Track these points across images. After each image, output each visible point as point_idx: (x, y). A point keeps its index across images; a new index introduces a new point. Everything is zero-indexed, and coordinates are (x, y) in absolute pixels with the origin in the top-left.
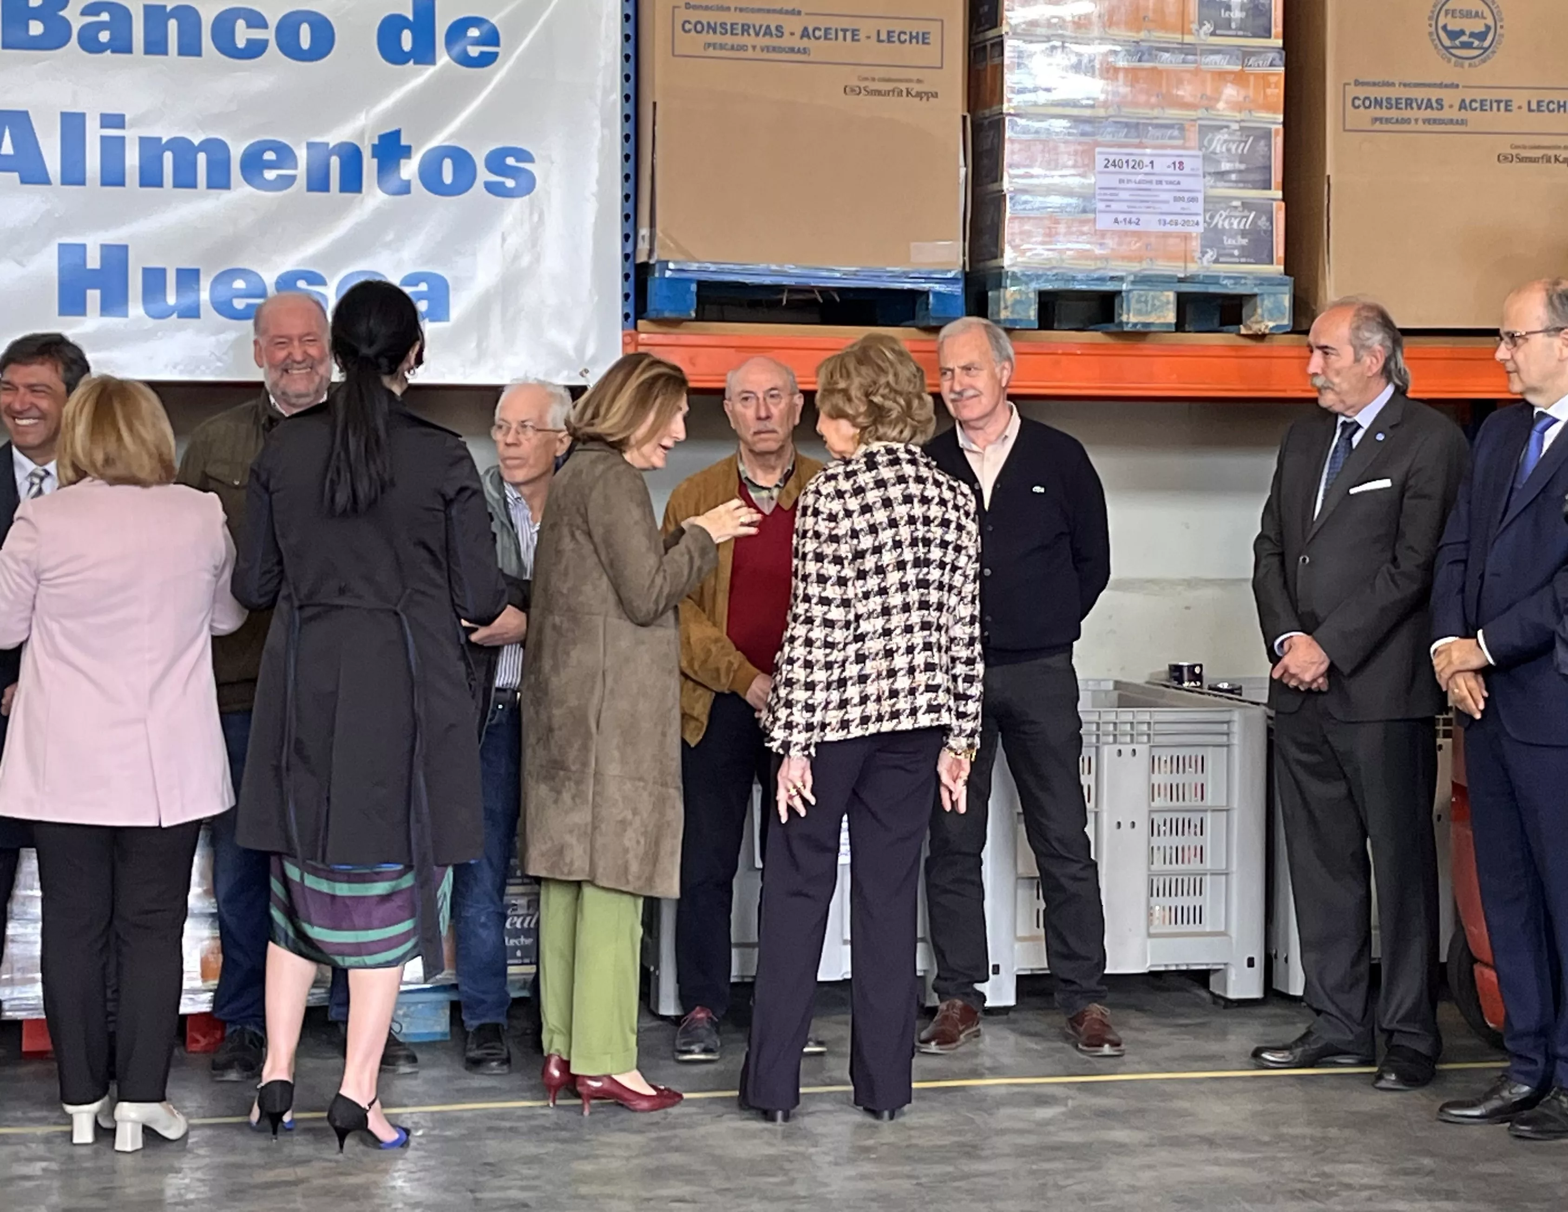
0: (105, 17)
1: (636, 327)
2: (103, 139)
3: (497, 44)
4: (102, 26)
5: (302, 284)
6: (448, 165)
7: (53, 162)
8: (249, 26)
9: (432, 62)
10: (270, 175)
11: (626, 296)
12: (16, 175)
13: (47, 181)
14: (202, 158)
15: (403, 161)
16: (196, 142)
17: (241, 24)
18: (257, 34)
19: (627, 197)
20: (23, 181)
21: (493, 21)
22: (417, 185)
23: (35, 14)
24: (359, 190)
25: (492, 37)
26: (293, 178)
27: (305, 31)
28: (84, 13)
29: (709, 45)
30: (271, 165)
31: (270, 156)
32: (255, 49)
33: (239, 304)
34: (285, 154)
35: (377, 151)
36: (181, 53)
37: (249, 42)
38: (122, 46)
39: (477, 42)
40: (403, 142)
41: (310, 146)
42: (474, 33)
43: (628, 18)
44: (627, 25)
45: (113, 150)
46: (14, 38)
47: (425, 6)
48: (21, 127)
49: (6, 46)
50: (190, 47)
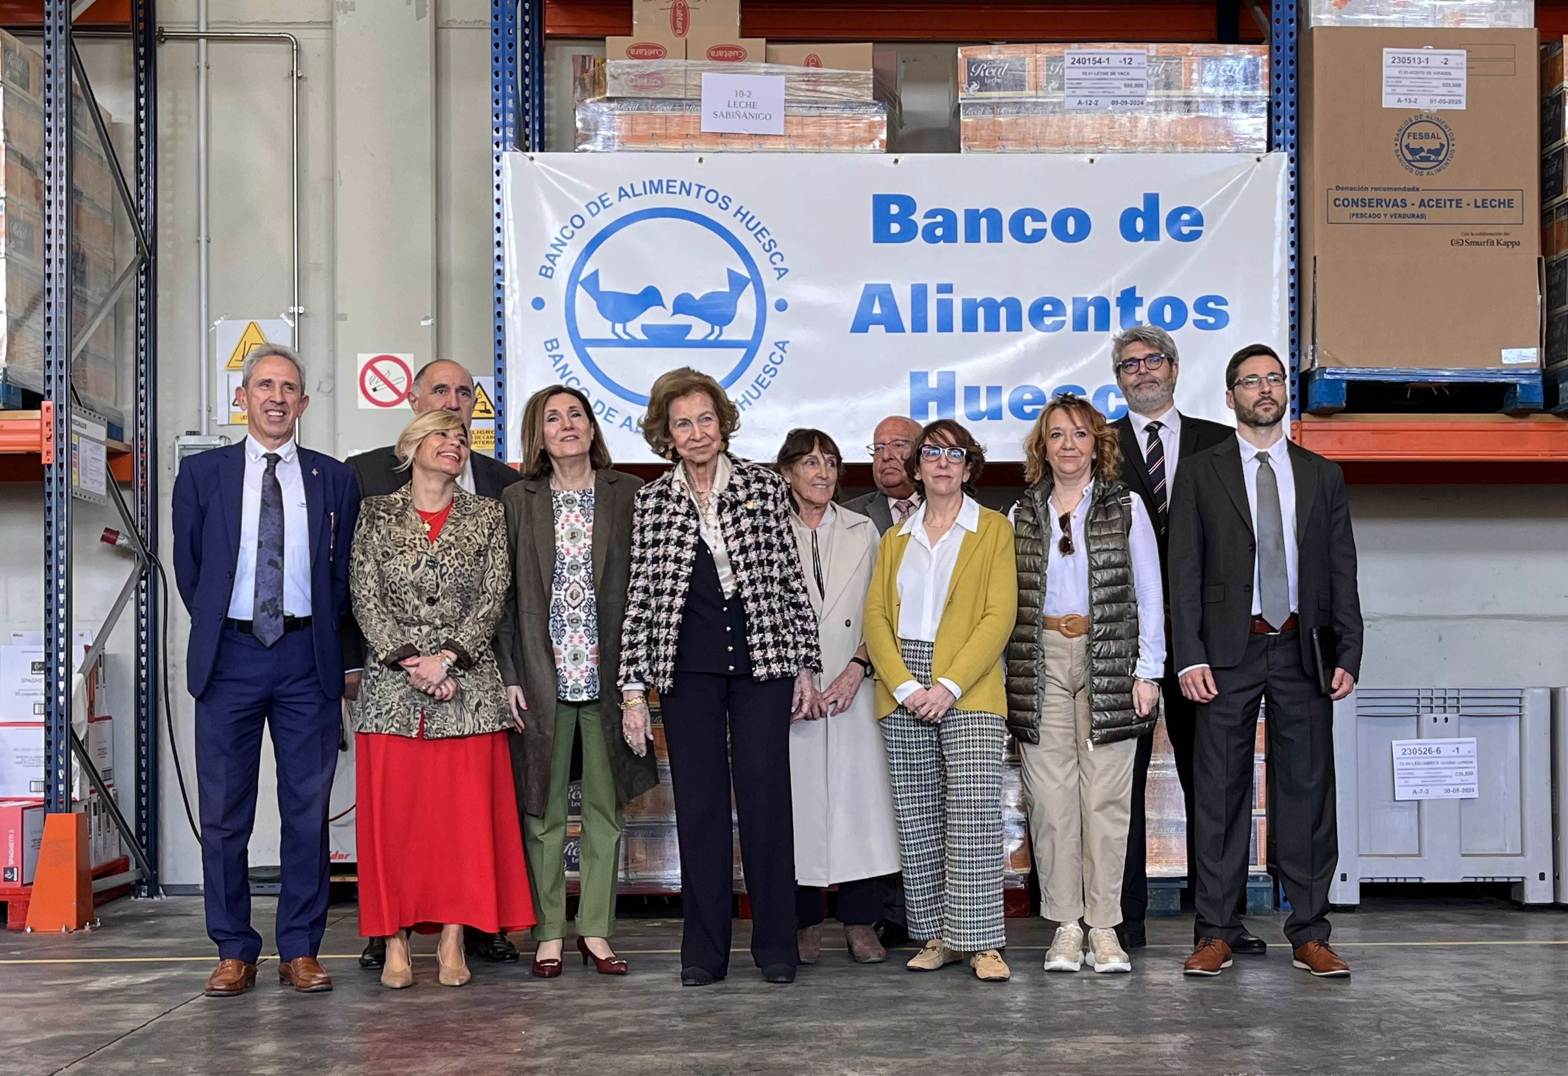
0: (940, 218)
1: (1301, 419)
2: (939, 301)
3: (1202, 225)
4: (938, 225)
6: (1168, 309)
7: (906, 317)
8: (1034, 220)
9: (1158, 239)
10: (1048, 321)
12: (882, 327)
13: (903, 330)
14: (1003, 311)
15: (1137, 309)
16: (999, 301)
17: (1028, 219)
18: (1040, 225)
19: (1293, 327)
20: (887, 331)
21: (1200, 208)
23: (895, 219)
24: (1106, 327)
25: (1198, 220)
26: (1064, 322)
27: (1071, 222)
28: (927, 216)
29: (1353, 215)
30: (1049, 314)
31: (1048, 307)
32: (1038, 236)
33: (1028, 409)
34: (1058, 306)
35: (1120, 301)
36: (989, 241)
37: (1034, 231)
38: (950, 237)
39: (1188, 224)
40: (1137, 295)
41: (1074, 300)
42: (1185, 217)
43: (1292, 202)
44: (1292, 207)
45: (945, 308)
46: (881, 235)
47: (1152, 201)
48: (886, 296)
49: (875, 241)
50: (995, 236)
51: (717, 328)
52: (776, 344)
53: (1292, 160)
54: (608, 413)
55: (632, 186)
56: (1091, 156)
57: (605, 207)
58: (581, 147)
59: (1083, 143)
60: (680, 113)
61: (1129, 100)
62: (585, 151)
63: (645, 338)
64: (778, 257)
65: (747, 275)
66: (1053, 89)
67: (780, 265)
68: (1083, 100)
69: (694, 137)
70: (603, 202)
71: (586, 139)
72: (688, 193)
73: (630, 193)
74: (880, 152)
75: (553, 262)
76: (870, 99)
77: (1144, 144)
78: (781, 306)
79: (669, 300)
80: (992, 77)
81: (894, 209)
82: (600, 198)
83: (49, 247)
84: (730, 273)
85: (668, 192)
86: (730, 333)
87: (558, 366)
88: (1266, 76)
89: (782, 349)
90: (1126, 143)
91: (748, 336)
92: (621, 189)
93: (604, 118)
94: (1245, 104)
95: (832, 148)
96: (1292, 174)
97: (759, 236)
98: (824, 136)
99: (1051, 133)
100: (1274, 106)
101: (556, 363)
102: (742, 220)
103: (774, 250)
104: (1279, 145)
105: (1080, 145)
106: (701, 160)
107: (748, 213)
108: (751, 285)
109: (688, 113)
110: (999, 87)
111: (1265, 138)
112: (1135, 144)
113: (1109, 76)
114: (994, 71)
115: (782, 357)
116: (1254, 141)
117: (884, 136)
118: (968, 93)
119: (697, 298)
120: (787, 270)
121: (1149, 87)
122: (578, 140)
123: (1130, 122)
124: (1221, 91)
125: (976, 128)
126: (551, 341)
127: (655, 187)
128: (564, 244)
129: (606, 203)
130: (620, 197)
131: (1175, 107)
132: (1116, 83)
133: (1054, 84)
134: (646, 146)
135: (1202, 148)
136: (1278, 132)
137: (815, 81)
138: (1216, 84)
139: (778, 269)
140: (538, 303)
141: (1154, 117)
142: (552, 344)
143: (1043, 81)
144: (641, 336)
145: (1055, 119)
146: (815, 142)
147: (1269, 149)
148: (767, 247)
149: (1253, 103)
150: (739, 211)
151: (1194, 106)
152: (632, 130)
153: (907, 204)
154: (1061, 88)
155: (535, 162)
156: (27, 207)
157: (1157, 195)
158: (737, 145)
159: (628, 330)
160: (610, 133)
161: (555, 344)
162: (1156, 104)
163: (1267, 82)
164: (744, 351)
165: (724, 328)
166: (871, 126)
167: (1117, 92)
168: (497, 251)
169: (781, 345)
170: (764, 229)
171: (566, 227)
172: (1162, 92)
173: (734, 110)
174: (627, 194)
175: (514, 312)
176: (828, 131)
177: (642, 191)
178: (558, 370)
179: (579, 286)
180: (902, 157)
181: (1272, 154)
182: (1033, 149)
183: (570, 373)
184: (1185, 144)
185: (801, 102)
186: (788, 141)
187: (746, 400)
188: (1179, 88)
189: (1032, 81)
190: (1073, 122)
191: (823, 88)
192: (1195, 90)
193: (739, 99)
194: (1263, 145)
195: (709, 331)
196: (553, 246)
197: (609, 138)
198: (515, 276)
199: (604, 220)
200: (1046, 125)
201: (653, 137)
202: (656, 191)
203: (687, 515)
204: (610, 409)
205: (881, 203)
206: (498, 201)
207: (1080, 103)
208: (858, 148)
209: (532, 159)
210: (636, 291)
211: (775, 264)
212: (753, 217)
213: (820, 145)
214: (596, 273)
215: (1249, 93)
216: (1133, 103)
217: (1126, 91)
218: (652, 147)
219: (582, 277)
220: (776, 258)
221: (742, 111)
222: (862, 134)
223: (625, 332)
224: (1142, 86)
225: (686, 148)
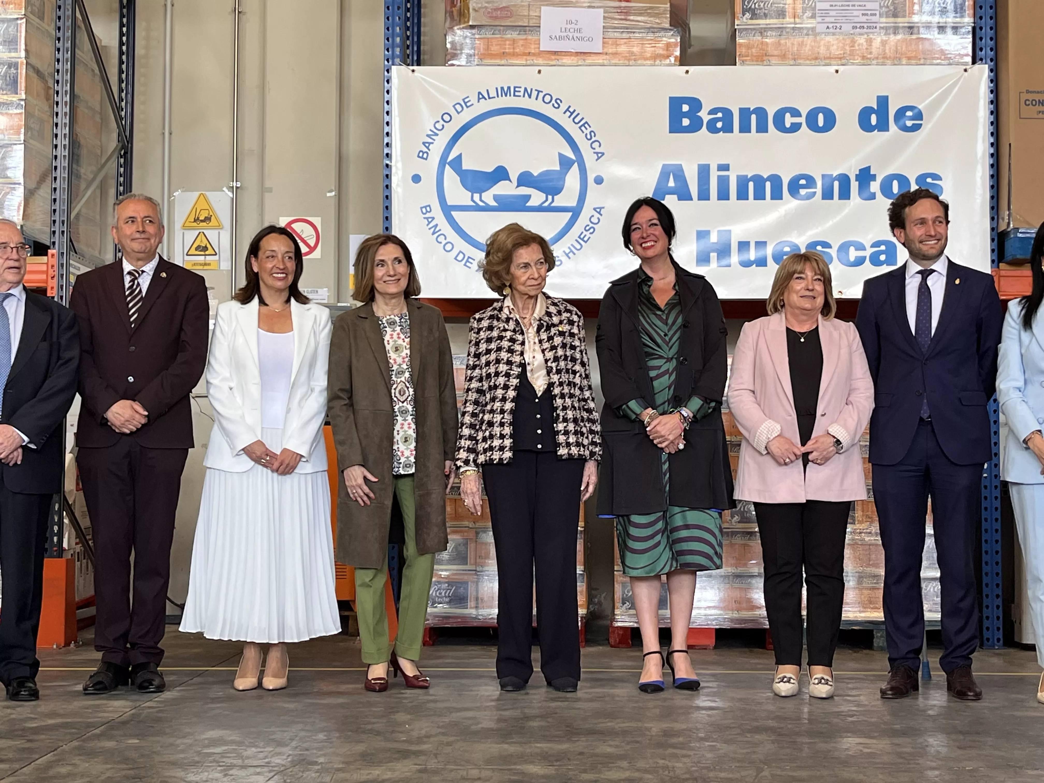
0: (720, 115)
1: (998, 267)
2: (719, 177)
3: (922, 120)
4: (718, 120)
5: (819, 248)
6: (895, 184)
7: (694, 190)
8: (792, 116)
9: (887, 130)
10: (803, 192)
11: (993, 251)
12: (675, 197)
13: (691, 199)
14: (768, 184)
15: (872, 183)
16: (765, 177)
17: (788, 115)
18: (796, 120)
19: (992, 197)
20: (679, 199)
21: (920, 107)
22: (879, 195)
23: (686, 115)
24: (848, 198)
25: (919, 116)
26: (815, 193)
27: (821, 117)
28: (710, 113)
29: (1040, 112)
30: (804, 187)
31: (803, 182)
32: (795, 128)
34: (811, 181)
35: (858, 178)
36: (758, 131)
37: (792, 124)
38: (728, 129)
39: (912, 118)
40: (872, 173)
41: (823, 176)
42: (909, 114)
43: (992, 102)
44: (992, 106)
45: (723, 183)
46: (675, 127)
47: (883, 101)
48: (679, 174)
49: (670, 132)
50: (762, 128)
51: (550, 197)
52: (595, 209)
53: (991, 71)
54: (467, 261)
55: (488, 91)
56: (836, 68)
57: (467, 107)
58: (449, 63)
59: (830, 58)
60: (524, 37)
61: (865, 25)
62: (453, 65)
63: (495, 204)
64: (597, 144)
65: (573, 157)
66: (808, 18)
67: (598, 150)
68: (830, 25)
69: (534, 54)
70: (466, 103)
71: (454, 56)
72: (530, 96)
73: (486, 97)
74: (675, 65)
75: (428, 148)
76: (667, 25)
77: (877, 58)
78: (599, 181)
79: (514, 177)
80: (761, 9)
81: (685, 108)
82: (463, 100)
83: (56, 135)
84: (560, 155)
85: (514, 95)
86: (559, 201)
87: (431, 225)
88: (971, 7)
89: (599, 213)
90: (863, 57)
91: (573, 203)
92: (480, 93)
93: (468, 41)
94: (955, 29)
95: (639, 62)
96: (992, 81)
97: (583, 128)
98: (632, 53)
99: (806, 50)
100: (978, 30)
101: (429, 223)
102: (569, 117)
103: (593, 139)
104: (981, 60)
105: (828, 60)
106: (539, 72)
107: (574, 111)
108: (576, 164)
109: (530, 37)
110: (766, 16)
111: (971, 53)
112: (870, 59)
113: (851, 8)
114: (762, 5)
115: (599, 219)
116: (962, 56)
117: (678, 53)
118: (743, 21)
119: (535, 174)
120: (603, 154)
121: (881, 16)
122: (448, 57)
123: (867, 41)
124: (936, 19)
125: (749, 47)
126: (425, 207)
127: (504, 92)
128: (437, 135)
129: (468, 104)
130: (479, 99)
131: (901, 31)
132: (856, 13)
133: (809, 14)
134: (498, 61)
135: (922, 61)
136: (981, 49)
137: (626, 12)
138: (932, 13)
139: (597, 153)
140: (416, 179)
141: (885, 38)
142: (426, 209)
143: (799, 11)
144: (493, 203)
145: (809, 41)
146: (626, 58)
147: (974, 62)
148: (589, 137)
149: (961, 27)
150: (567, 110)
151: (915, 30)
152: (488, 48)
153: (696, 104)
154: (813, 16)
155: (416, 74)
156: (41, 106)
157: (888, 96)
158: (566, 60)
159: (483, 199)
160: (472, 52)
161: (428, 209)
162: (886, 28)
163: (971, 12)
164: (571, 213)
165: (555, 197)
166: (668, 45)
167: (857, 20)
168: (386, 140)
169: (598, 210)
170: (586, 123)
171: (438, 122)
172: (892, 20)
173: (565, 34)
174: (484, 97)
175: (398, 185)
176: (635, 49)
177: (496, 96)
178: (430, 229)
179: (447, 166)
180: (692, 69)
181: (977, 66)
182: (792, 62)
183: (440, 230)
184: (909, 58)
185: (615, 28)
186: (605, 57)
187: (571, 251)
188: (904, 16)
189: (791, 10)
190: (822, 43)
191: (632, 18)
192: (916, 18)
193: (569, 26)
194: (969, 59)
195: (544, 199)
196: (428, 136)
197: (471, 56)
198: (399, 158)
199: (467, 116)
200: (801, 44)
201: (503, 55)
202: (506, 95)
203: (514, 331)
204: (469, 257)
205: (675, 103)
206: (388, 102)
207: (828, 28)
208: (658, 62)
209: (413, 71)
210: (490, 170)
211: (594, 149)
212: (578, 114)
213: (629, 60)
214: (460, 157)
215: (958, 20)
216: (869, 27)
217: (864, 19)
218: (503, 62)
219: (450, 158)
220: (596, 145)
221: (571, 35)
222: (661, 52)
223: (481, 200)
224: (875, 15)
225: (528, 62)
